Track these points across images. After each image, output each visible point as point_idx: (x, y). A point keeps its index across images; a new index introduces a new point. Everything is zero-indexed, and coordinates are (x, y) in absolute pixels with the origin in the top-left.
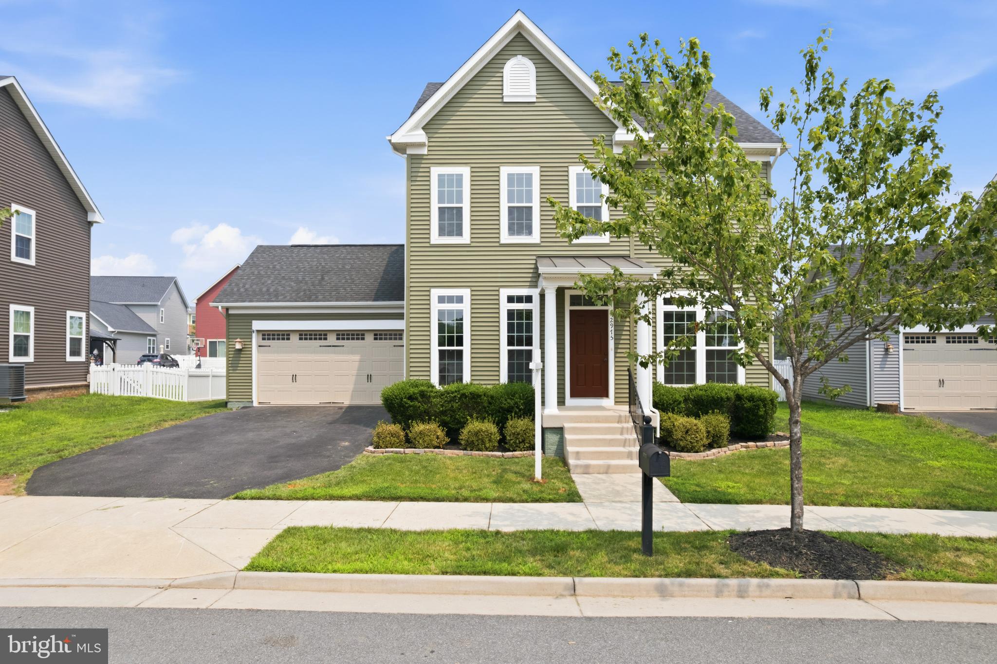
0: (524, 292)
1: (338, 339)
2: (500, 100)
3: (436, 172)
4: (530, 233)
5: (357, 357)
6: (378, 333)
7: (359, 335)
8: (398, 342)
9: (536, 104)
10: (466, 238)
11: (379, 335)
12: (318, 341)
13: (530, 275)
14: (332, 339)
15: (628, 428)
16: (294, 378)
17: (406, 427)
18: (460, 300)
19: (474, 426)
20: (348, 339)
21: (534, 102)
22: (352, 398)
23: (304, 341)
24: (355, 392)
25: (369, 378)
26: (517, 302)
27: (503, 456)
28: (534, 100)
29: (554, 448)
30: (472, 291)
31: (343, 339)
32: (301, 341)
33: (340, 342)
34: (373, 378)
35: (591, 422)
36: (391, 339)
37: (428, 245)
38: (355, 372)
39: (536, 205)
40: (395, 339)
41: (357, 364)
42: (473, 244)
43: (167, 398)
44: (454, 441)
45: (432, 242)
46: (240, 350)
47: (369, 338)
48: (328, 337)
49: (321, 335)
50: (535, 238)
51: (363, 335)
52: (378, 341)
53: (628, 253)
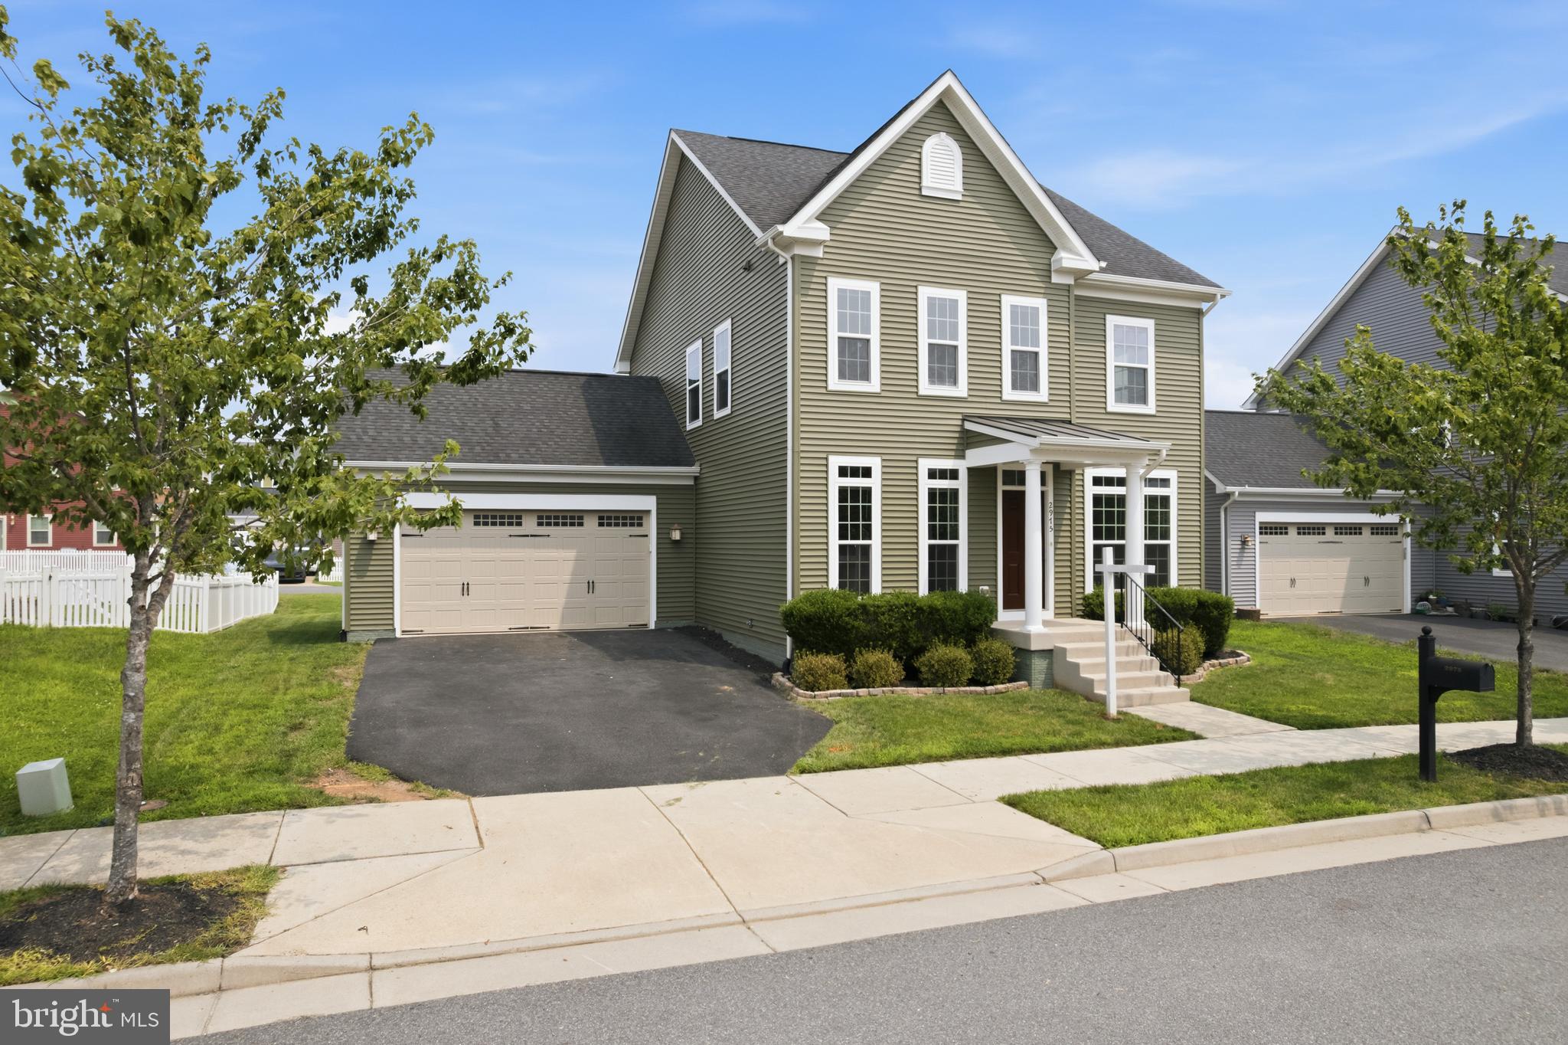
0: (948, 464)
1: (540, 524)
2: (917, 192)
3: (835, 284)
4: (954, 381)
5: (571, 554)
6: (605, 515)
7: (574, 518)
8: (636, 530)
9: (961, 204)
10: (874, 385)
11: (607, 518)
12: (506, 528)
13: (955, 441)
14: (530, 525)
15: (1133, 647)
16: (465, 589)
17: (849, 659)
18: (867, 472)
19: (942, 652)
20: (556, 524)
21: (958, 201)
22: (563, 620)
23: (481, 527)
24: (569, 610)
25: (591, 586)
26: (941, 478)
27: (986, 692)
28: (960, 198)
29: (1042, 677)
30: (883, 460)
31: (549, 524)
32: (477, 527)
33: (544, 530)
34: (596, 585)
35: (1084, 641)
36: (624, 525)
37: (824, 391)
38: (567, 578)
39: (962, 344)
40: (632, 525)
41: (570, 566)
42: (884, 394)
43: (173, 629)
44: (912, 677)
45: (830, 388)
46: (372, 542)
47: (591, 523)
48: (523, 521)
49: (513, 518)
50: (961, 390)
51: (581, 518)
52: (605, 528)
53: (1068, 416)
